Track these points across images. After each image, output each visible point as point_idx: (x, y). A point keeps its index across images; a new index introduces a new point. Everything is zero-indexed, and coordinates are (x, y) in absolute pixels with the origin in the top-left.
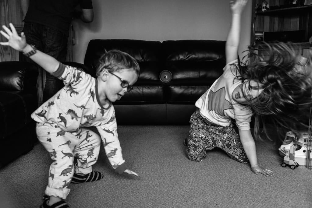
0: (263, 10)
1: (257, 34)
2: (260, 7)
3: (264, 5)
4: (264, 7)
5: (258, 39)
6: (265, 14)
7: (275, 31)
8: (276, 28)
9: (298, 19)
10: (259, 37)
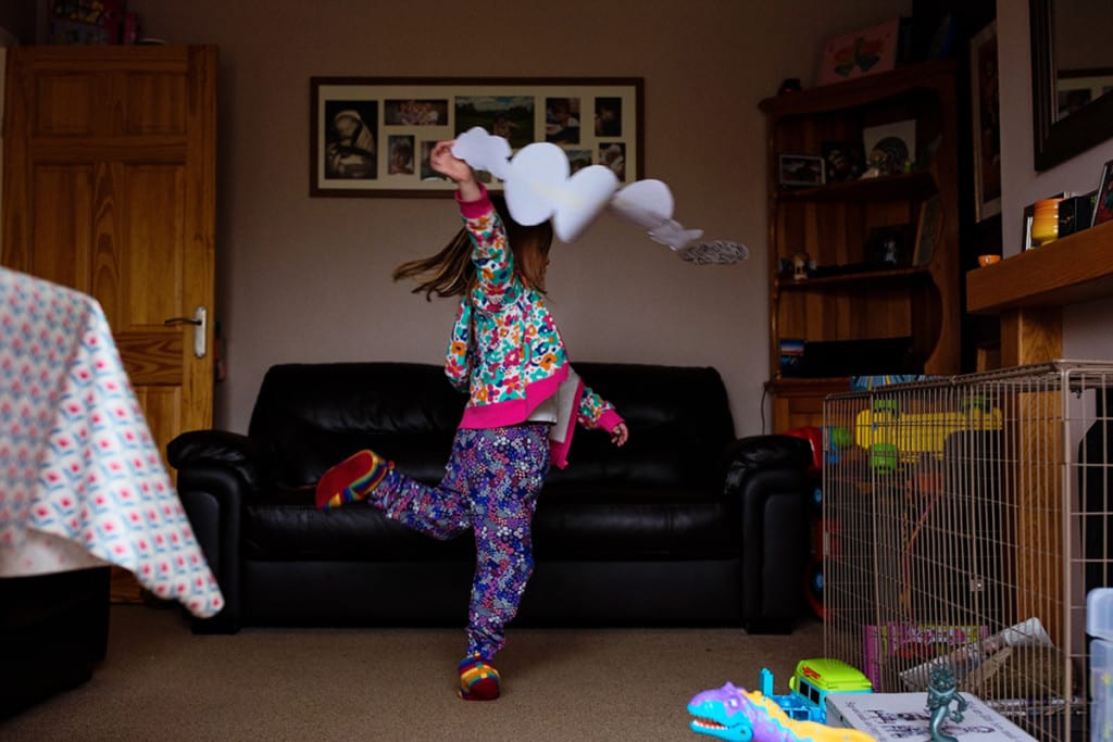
0: (797, 277)
1: (786, 349)
2: (789, 270)
3: (799, 263)
4: (799, 269)
5: (789, 363)
6: (804, 288)
7: (840, 339)
8: (845, 331)
9: (908, 303)
10: (792, 357)
